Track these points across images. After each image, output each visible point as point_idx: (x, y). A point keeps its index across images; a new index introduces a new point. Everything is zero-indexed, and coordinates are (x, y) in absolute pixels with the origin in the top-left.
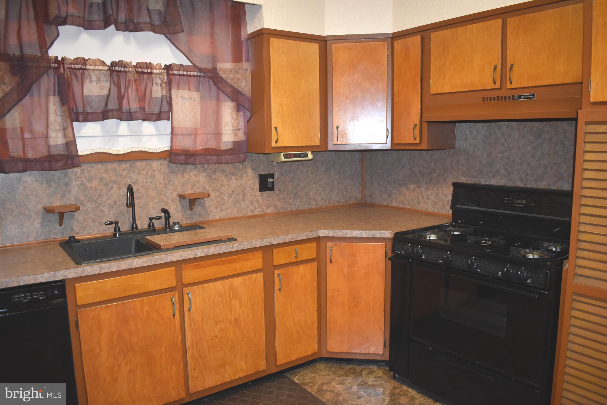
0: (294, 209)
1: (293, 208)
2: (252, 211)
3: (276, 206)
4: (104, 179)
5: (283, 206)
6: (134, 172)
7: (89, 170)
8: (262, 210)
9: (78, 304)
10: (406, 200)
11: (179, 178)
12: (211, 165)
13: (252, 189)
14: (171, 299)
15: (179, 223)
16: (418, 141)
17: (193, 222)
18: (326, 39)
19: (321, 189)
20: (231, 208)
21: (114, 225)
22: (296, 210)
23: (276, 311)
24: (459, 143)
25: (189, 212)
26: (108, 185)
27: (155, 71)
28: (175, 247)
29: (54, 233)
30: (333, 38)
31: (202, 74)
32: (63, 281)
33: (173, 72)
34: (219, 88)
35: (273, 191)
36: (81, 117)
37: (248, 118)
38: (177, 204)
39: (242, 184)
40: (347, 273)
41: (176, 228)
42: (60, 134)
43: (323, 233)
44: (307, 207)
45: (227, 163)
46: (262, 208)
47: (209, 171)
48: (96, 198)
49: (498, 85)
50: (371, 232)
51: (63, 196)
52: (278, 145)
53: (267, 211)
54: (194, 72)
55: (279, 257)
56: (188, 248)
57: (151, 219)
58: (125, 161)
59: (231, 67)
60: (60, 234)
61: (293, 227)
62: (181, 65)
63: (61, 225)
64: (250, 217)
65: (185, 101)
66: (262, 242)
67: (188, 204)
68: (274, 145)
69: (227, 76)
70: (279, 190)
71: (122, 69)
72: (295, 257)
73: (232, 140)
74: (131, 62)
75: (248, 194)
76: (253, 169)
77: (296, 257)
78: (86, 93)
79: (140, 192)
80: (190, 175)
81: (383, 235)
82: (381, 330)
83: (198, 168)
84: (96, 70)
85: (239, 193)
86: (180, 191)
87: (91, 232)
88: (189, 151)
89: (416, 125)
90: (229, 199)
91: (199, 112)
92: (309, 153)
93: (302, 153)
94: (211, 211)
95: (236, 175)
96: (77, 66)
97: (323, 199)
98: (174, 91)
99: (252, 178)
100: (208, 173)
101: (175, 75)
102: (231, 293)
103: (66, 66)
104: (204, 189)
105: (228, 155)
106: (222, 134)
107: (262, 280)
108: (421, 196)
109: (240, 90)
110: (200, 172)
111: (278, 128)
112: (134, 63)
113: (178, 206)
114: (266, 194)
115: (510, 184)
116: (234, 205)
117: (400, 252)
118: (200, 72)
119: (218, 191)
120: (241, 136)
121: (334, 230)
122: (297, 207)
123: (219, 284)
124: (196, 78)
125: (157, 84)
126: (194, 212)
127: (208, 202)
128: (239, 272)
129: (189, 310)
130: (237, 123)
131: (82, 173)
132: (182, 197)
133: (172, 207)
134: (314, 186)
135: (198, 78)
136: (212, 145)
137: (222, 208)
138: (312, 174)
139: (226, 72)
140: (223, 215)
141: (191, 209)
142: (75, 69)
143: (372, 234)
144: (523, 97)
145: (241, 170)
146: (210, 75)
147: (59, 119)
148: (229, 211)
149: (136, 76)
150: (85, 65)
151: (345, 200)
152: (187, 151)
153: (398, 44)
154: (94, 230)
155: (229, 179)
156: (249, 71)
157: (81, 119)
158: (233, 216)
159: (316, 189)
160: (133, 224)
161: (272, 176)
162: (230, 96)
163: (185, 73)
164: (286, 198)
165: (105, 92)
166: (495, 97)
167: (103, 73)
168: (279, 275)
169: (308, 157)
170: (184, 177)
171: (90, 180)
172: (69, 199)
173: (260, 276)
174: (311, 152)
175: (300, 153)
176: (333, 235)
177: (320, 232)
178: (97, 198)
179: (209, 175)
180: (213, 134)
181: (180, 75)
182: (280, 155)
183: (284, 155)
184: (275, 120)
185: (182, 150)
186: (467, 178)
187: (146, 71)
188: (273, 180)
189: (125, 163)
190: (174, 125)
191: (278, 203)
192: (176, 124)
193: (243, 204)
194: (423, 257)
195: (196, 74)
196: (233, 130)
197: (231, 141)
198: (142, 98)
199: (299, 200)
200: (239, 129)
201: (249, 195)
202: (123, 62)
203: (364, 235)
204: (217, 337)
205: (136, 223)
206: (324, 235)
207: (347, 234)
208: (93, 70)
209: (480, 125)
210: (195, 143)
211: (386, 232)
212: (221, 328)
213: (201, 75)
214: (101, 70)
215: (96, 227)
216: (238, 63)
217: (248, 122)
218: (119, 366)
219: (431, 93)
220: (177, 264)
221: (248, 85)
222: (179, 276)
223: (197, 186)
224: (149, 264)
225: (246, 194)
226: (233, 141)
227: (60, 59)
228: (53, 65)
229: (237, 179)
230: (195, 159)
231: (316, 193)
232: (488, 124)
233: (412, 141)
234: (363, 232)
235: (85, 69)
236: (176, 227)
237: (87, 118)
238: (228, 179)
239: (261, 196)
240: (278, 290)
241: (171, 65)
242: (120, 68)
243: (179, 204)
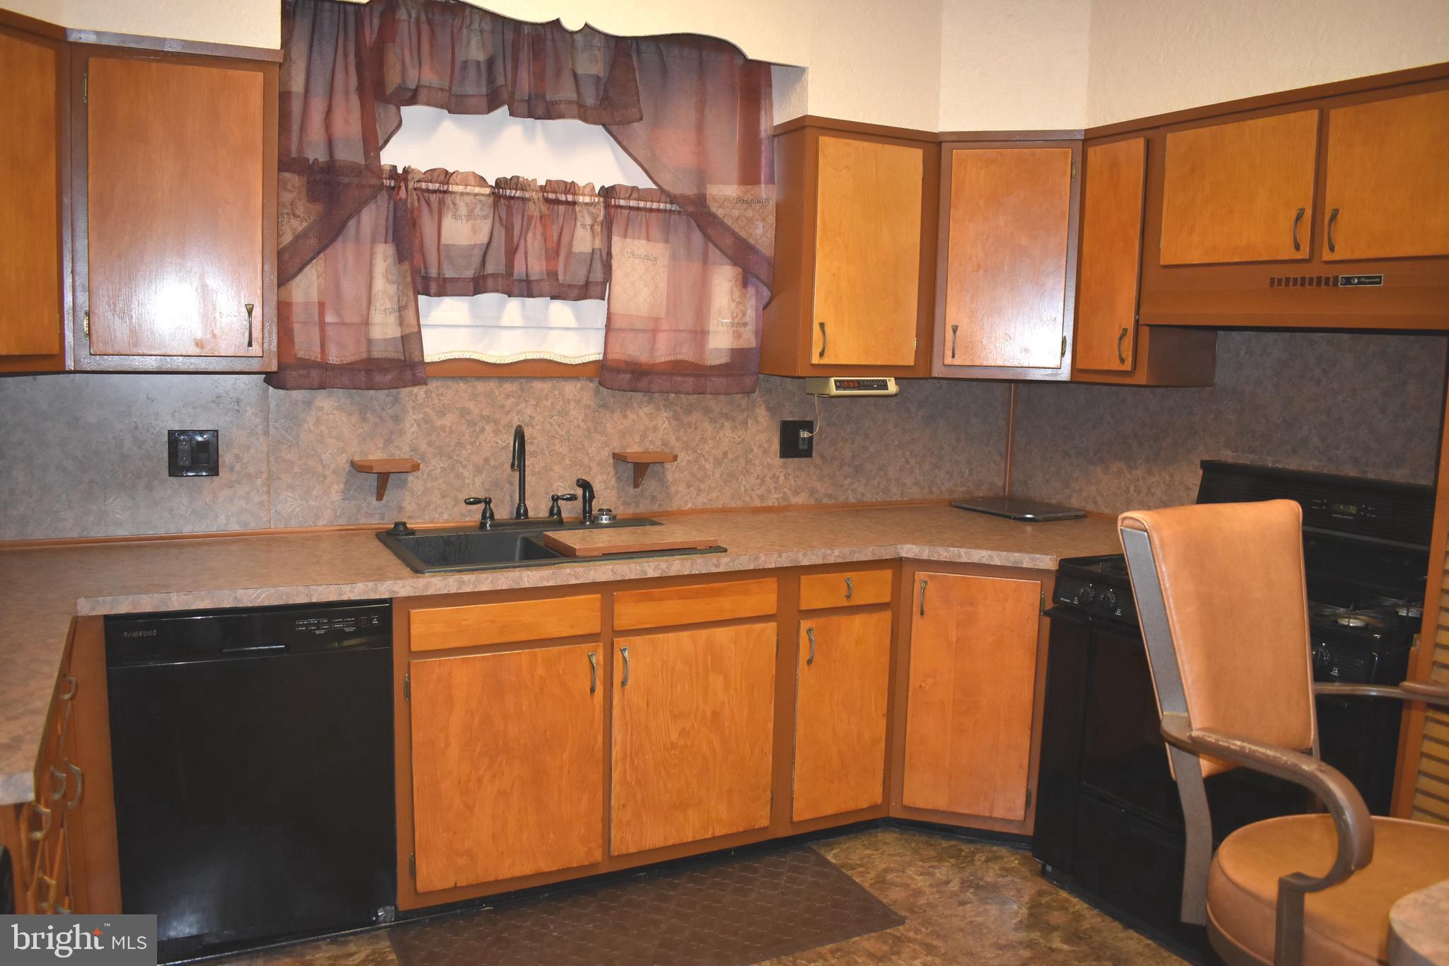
0: (852, 499)
1: (851, 497)
2: (762, 497)
3: (813, 492)
4: (469, 413)
5: (830, 491)
6: (527, 401)
7: (440, 392)
8: (783, 498)
9: (414, 649)
10: (1102, 495)
11: (616, 418)
12: (682, 395)
13: (765, 452)
14: (590, 657)
15: (610, 510)
16: (1128, 366)
17: (640, 512)
18: (940, 140)
19: (913, 461)
20: (719, 489)
21: (482, 506)
22: (855, 501)
23: (798, 706)
24: (1223, 376)
25: (631, 490)
26: (475, 425)
27: (581, 199)
28: (603, 554)
29: (366, 513)
30: (954, 138)
31: (674, 207)
32: (390, 601)
33: (617, 201)
34: (707, 237)
35: (808, 459)
36: (433, 287)
37: (766, 300)
38: (609, 472)
39: (744, 439)
40: (954, 639)
41: (604, 522)
42: (392, 319)
43: (909, 550)
44: (880, 497)
45: (716, 393)
46: (785, 493)
47: (677, 408)
48: (451, 448)
49: (1304, 253)
50: (1010, 554)
51: (388, 441)
52: (825, 361)
53: (795, 501)
54: (659, 202)
55: (813, 594)
56: (629, 558)
57: (555, 499)
58: (511, 378)
59: (734, 195)
60: (378, 516)
61: (846, 535)
62: (634, 189)
63: (380, 497)
64: (756, 511)
65: (637, 261)
66: (780, 559)
67: (631, 473)
68: (815, 359)
69: (726, 213)
70: (822, 457)
71: (518, 194)
72: (846, 596)
73: (730, 347)
74: (535, 180)
75: (755, 460)
76: (768, 409)
77: (848, 597)
78: (447, 238)
79: (536, 442)
80: (638, 415)
81: (1038, 563)
82: (1022, 767)
83: (655, 402)
84: (468, 194)
85: (737, 458)
86: (616, 446)
87: (437, 516)
88: (641, 364)
89: (1125, 330)
90: (715, 468)
91: (663, 285)
92: (890, 380)
93: (876, 381)
94: (677, 492)
95: (734, 420)
96: (431, 186)
97: (916, 484)
98: (616, 240)
99: (766, 428)
100: (675, 411)
101: (621, 207)
102: (709, 658)
103: (411, 185)
104: (665, 444)
105: (719, 376)
106: (709, 332)
107: (775, 638)
108: (1134, 488)
109: (752, 241)
110: (658, 409)
111: (826, 325)
112: (542, 182)
113: (609, 477)
114: (793, 463)
115: (1329, 469)
116: (725, 482)
117: (1069, 599)
118: (671, 203)
119: (695, 451)
120: (749, 339)
121: (934, 545)
122: (860, 496)
123: (685, 635)
124: (663, 214)
125: (584, 226)
126: (642, 491)
127: (671, 472)
128: (728, 616)
129: (623, 683)
130: (741, 310)
131: (427, 397)
132: (618, 458)
133: (599, 477)
134: (900, 452)
135: (667, 215)
136: (686, 354)
137: (699, 486)
138: (896, 426)
139: (726, 203)
140: (701, 501)
141: (636, 485)
142: (428, 191)
143: (1012, 559)
144: (1356, 281)
145: (745, 409)
146: (691, 209)
147: (392, 289)
148: (714, 495)
149: (544, 208)
150: (448, 183)
151: (965, 489)
152: (636, 364)
153: (1096, 154)
154: (442, 513)
155: (718, 427)
156: (772, 204)
157: (433, 291)
158: (721, 506)
159: (903, 459)
160: (519, 505)
161: (809, 426)
162: (729, 254)
163: (642, 204)
164: (835, 474)
165: (483, 238)
166: (1297, 279)
167: (480, 201)
168: (809, 631)
169: (887, 389)
170: (625, 417)
171: (442, 414)
172: (398, 447)
173: (770, 628)
174: (895, 379)
175: (869, 381)
176: (929, 556)
177: (901, 548)
178: (453, 451)
179: (676, 417)
180: (691, 331)
181: (631, 208)
182: (828, 381)
183: (836, 381)
184: (821, 309)
185: (626, 362)
186: (1237, 451)
187: (563, 198)
188: (810, 435)
189: (512, 382)
190: (612, 311)
191: (818, 485)
192: (617, 307)
193: (744, 483)
194: (1118, 613)
195: (662, 206)
196: (733, 325)
197: (726, 349)
198: (553, 252)
199: (864, 481)
200: (745, 324)
201: (757, 462)
202: (521, 180)
203: (997, 561)
204: (673, 746)
205: (525, 505)
206: (910, 555)
207: (960, 557)
208: (462, 194)
209: (1270, 337)
210: (652, 350)
211: (1045, 557)
212: (684, 729)
213: (673, 209)
214: (476, 195)
215: (446, 508)
216: (749, 187)
217: (764, 309)
218: (480, 780)
219: (1162, 263)
220: (605, 589)
221: (769, 232)
222: (607, 613)
223: (650, 438)
224: (551, 583)
225: (750, 461)
226: (732, 350)
227: (400, 171)
228: (386, 182)
229: (734, 429)
230: (650, 382)
231: (901, 469)
232: (1288, 335)
233: (1115, 365)
234: (994, 553)
235: (446, 192)
236: (605, 520)
237: (444, 288)
238: (715, 427)
239: (784, 466)
240: (806, 662)
241: (613, 188)
242: (514, 191)
243: (613, 473)
